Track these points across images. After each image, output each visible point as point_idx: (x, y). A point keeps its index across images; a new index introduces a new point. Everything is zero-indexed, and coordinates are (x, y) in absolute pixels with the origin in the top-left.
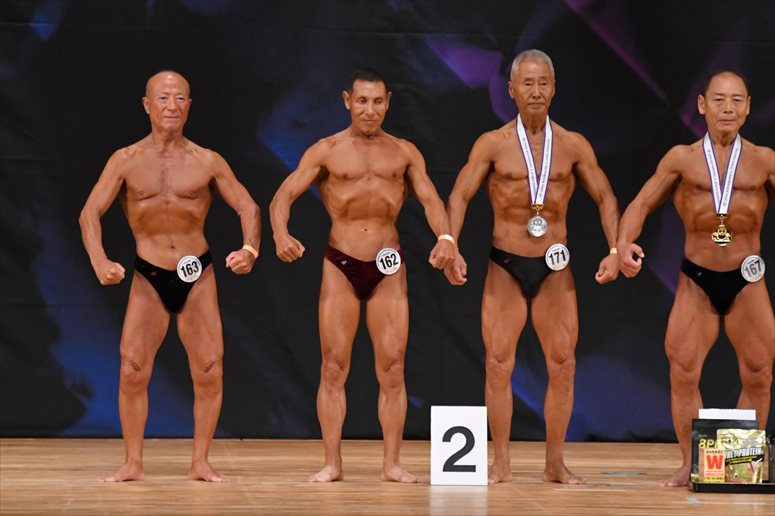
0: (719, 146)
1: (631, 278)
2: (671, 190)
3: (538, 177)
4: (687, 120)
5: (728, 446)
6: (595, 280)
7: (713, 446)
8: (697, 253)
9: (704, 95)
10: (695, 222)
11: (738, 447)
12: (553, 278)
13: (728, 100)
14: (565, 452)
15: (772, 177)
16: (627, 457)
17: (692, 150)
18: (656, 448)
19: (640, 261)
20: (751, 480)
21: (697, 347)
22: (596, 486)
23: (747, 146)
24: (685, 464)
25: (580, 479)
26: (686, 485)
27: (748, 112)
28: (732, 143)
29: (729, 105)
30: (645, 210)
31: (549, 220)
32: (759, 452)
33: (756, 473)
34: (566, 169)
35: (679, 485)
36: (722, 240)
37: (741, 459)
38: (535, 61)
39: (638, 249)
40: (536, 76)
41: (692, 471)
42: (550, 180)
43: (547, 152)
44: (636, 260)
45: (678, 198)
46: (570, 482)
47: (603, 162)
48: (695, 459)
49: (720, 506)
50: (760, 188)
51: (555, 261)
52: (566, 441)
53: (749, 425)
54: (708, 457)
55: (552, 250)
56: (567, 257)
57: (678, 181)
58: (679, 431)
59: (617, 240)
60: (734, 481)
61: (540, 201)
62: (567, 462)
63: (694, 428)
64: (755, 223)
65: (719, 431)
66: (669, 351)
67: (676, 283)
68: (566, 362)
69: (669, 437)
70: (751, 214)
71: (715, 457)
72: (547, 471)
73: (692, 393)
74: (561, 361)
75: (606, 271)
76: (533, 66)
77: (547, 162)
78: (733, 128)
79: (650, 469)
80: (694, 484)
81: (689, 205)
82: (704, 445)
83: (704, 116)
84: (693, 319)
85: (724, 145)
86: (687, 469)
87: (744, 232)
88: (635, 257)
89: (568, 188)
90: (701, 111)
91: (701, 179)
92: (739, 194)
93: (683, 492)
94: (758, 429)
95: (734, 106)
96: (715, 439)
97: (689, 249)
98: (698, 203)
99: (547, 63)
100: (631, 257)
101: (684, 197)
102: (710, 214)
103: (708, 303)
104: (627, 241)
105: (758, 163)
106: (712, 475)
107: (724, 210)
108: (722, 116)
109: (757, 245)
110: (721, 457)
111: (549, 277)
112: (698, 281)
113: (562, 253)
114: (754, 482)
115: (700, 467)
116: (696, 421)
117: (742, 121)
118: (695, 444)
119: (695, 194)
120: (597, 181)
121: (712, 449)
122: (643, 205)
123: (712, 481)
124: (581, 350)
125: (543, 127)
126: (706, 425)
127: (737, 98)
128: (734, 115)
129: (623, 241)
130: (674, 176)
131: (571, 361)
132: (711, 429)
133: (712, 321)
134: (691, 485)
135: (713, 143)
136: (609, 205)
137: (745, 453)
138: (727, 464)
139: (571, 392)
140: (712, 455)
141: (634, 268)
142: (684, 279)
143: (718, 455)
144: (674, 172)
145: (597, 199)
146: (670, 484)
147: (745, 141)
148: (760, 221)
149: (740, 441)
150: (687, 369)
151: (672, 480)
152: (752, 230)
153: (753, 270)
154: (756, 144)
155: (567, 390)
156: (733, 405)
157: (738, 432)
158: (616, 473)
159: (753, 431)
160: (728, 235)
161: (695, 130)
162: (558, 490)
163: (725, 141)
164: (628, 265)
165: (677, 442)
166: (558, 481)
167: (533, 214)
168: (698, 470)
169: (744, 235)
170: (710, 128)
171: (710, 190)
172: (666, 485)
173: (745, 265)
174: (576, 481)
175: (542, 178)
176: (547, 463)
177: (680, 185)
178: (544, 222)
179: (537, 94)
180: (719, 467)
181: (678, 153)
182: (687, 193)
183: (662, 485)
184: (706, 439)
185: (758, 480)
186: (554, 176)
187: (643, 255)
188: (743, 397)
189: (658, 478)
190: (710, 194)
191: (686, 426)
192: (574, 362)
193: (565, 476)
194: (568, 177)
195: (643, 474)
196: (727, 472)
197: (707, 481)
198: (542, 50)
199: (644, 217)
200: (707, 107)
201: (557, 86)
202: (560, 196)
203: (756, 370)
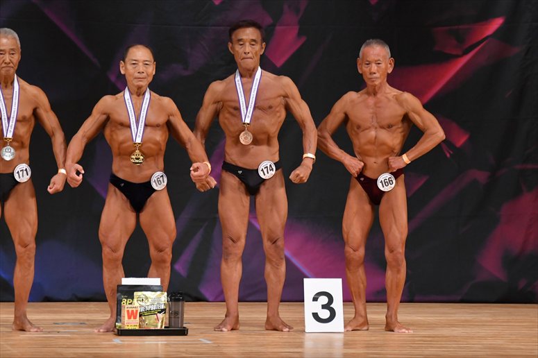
0: (135, 96)
1: (75, 188)
2: (102, 126)
3: (9, 119)
4: (113, 78)
5: (141, 303)
6: (48, 192)
7: (131, 304)
8: (121, 170)
9: (124, 61)
10: (119, 148)
11: (148, 304)
12: (19, 188)
13: (141, 64)
14: (28, 310)
15: (171, 118)
16: (72, 312)
17: (117, 99)
18: (92, 306)
19: (81, 176)
20: (157, 326)
21: (121, 236)
22: (49, 332)
23: (154, 96)
24: (111, 316)
25: (39, 328)
26: (113, 331)
27: (154, 73)
28: (144, 94)
29: (141, 68)
30: (85, 141)
31: (16, 149)
32: (163, 307)
33: (160, 321)
34: (28, 113)
35: (108, 331)
36: (137, 161)
37: (150, 312)
38: (6, 37)
39: (80, 168)
40: (6, 48)
41: (117, 321)
42: (17, 121)
43: (15, 101)
44: (78, 176)
45: (107, 132)
46: (32, 330)
47: (55, 107)
48: (119, 313)
49: (136, 345)
50: (163, 126)
51: (21, 176)
52: (28, 302)
53: (156, 288)
54: (128, 311)
55: (18, 169)
56: (30, 173)
57: (107, 120)
58: (108, 293)
59: (65, 161)
60: (145, 327)
61: (10, 135)
62: (30, 317)
63: (118, 291)
64: (160, 150)
65: (135, 293)
66: (101, 238)
67: (106, 191)
68: (28, 247)
69: (101, 298)
70: (157, 143)
71: (132, 311)
72: (15, 322)
73: (117, 267)
74: (25, 246)
75: (56, 184)
76: (4, 41)
77: (15, 108)
78: (144, 83)
79: (88, 320)
80: (118, 330)
81: (115, 137)
82: (125, 303)
83: (124, 75)
84: (118, 215)
85: (139, 96)
86: (114, 319)
87: (153, 156)
88: (78, 173)
89: (30, 125)
90: (123, 72)
91: (123, 118)
92: (149, 129)
93: (110, 336)
94: (162, 291)
95: (144, 68)
96: (133, 298)
97: (115, 167)
98: (121, 135)
99: (15, 38)
100: (75, 173)
101: (112, 131)
102: (130, 143)
103: (129, 204)
104: (72, 162)
105: (162, 108)
106: (130, 323)
107: (139, 140)
108: (137, 75)
109: (161, 165)
110: (137, 311)
111: (16, 187)
112: (121, 189)
113: (26, 170)
114: (159, 328)
115: (122, 318)
116: (120, 286)
117: (150, 79)
118: (119, 302)
119: (119, 129)
120: (51, 120)
121: (130, 306)
122: (83, 136)
123: (130, 328)
124: (39, 238)
125: (12, 83)
126: (126, 289)
127: (147, 63)
128: (145, 75)
129: (69, 162)
130: (104, 117)
131: (33, 245)
132: (130, 291)
133: (131, 217)
134: (116, 330)
135: (131, 93)
136: (58, 139)
137: (153, 308)
138: (140, 316)
139: (32, 268)
140: (130, 310)
141: (77, 181)
142: (112, 188)
143: (134, 309)
144: (104, 114)
145: (50, 134)
146: (102, 330)
147: (152, 93)
148: (163, 148)
149: (150, 300)
150: (114, 251)
151: (103, 327)
152: (158, 154)
153: (159, 182)
154: (161, 95)
155: (30, 266)
156: (145, 275)
157: (148, 294)
158: (64, 323)
159: (159, 293)
160: (142, 157)
161: (119, 85)
162: (23, 336)
163: (139, 93)
164: (73, 179)
165: (107, 301)
166: (23, 330)
167: (5, 145)
168: (120, 320)
169: (152, 158)
170: (128, 83)
171: (129, 126)
172: (99, 331)
173: (154, 178)
174: (35, 330)
175: (11, 119)
176: (16, 317)
177: (108, 123)
178: (12, 150)
179: (8, 60)
180: (135, 318)
181: (107, 101)
182: (113, 129)
183: (96, 331)
184: (127, 298)
185: (162, 326)
186: (20, 118)
187: (83, 172)
188: (152, 270)
189: (92, 326)
190: (129, 129)
191: (112, 290)
192: (35, 246)
193: (28, 326)
194: (30, 118)
195: (82, 323)
196: (140, 321)
197: (127, 328)
198: (12, 29)
199: (84, 145)
200: (126, 69)
201: (22, 54)
202: (25, 131)
203: (160, 250)
